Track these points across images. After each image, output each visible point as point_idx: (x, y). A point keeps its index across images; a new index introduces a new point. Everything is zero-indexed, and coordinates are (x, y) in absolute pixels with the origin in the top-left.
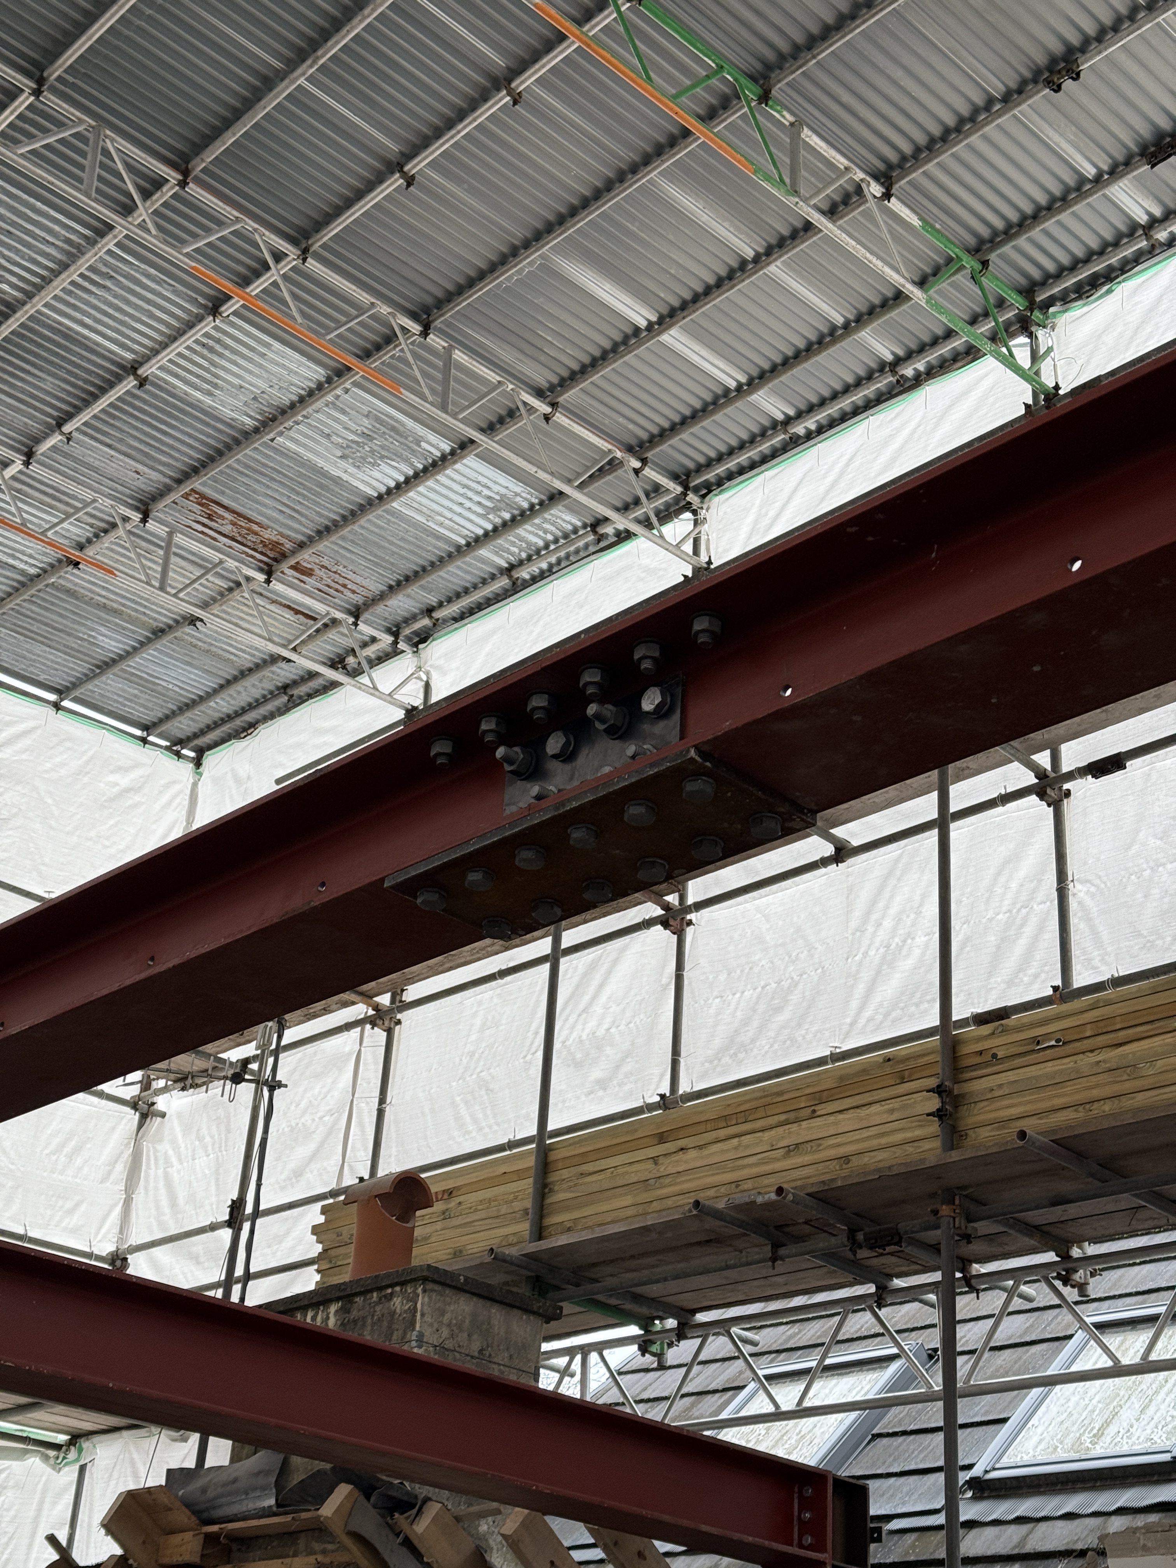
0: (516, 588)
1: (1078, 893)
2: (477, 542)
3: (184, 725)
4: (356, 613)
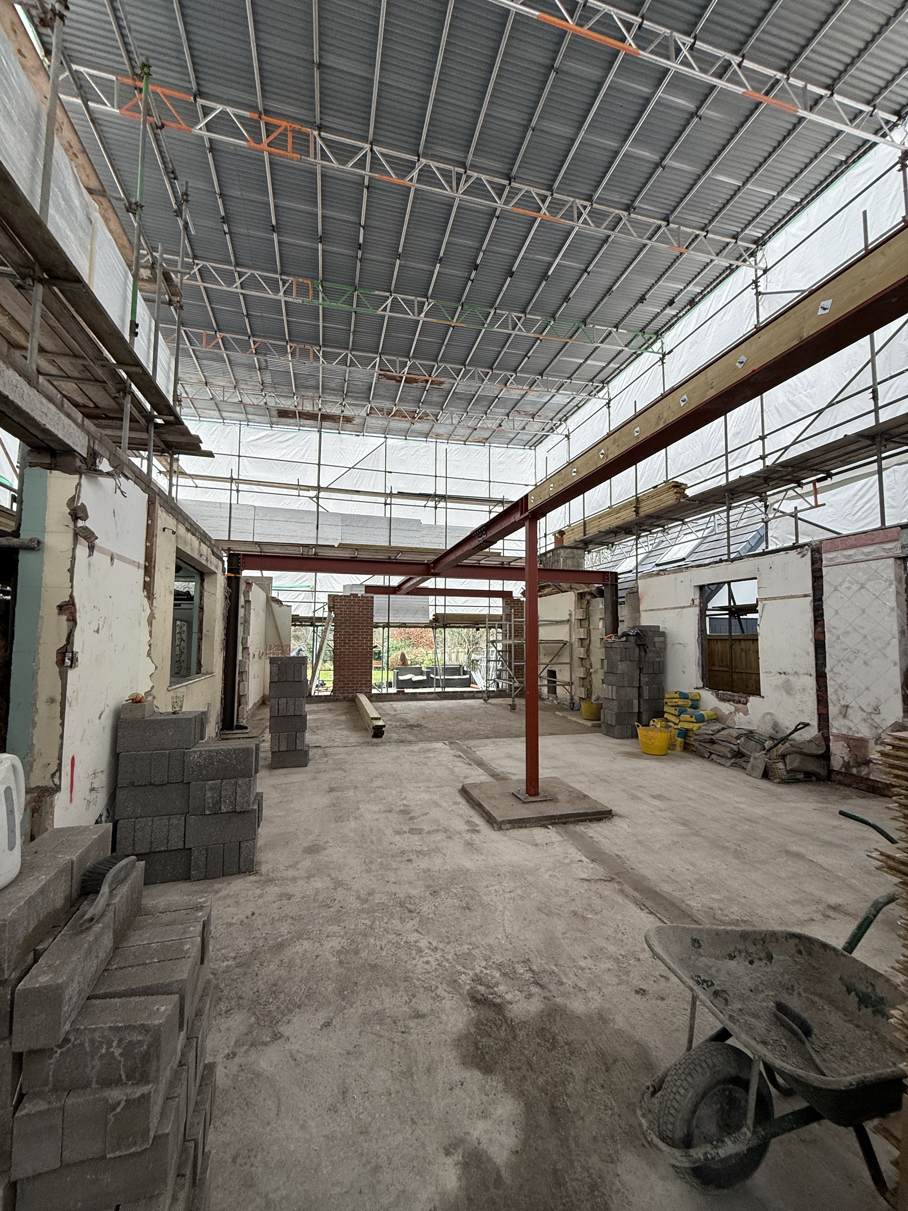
0: (579, 408)
1: (669, 460)
2: (568, 403)
3: (530, 444)
4: (552, 420)
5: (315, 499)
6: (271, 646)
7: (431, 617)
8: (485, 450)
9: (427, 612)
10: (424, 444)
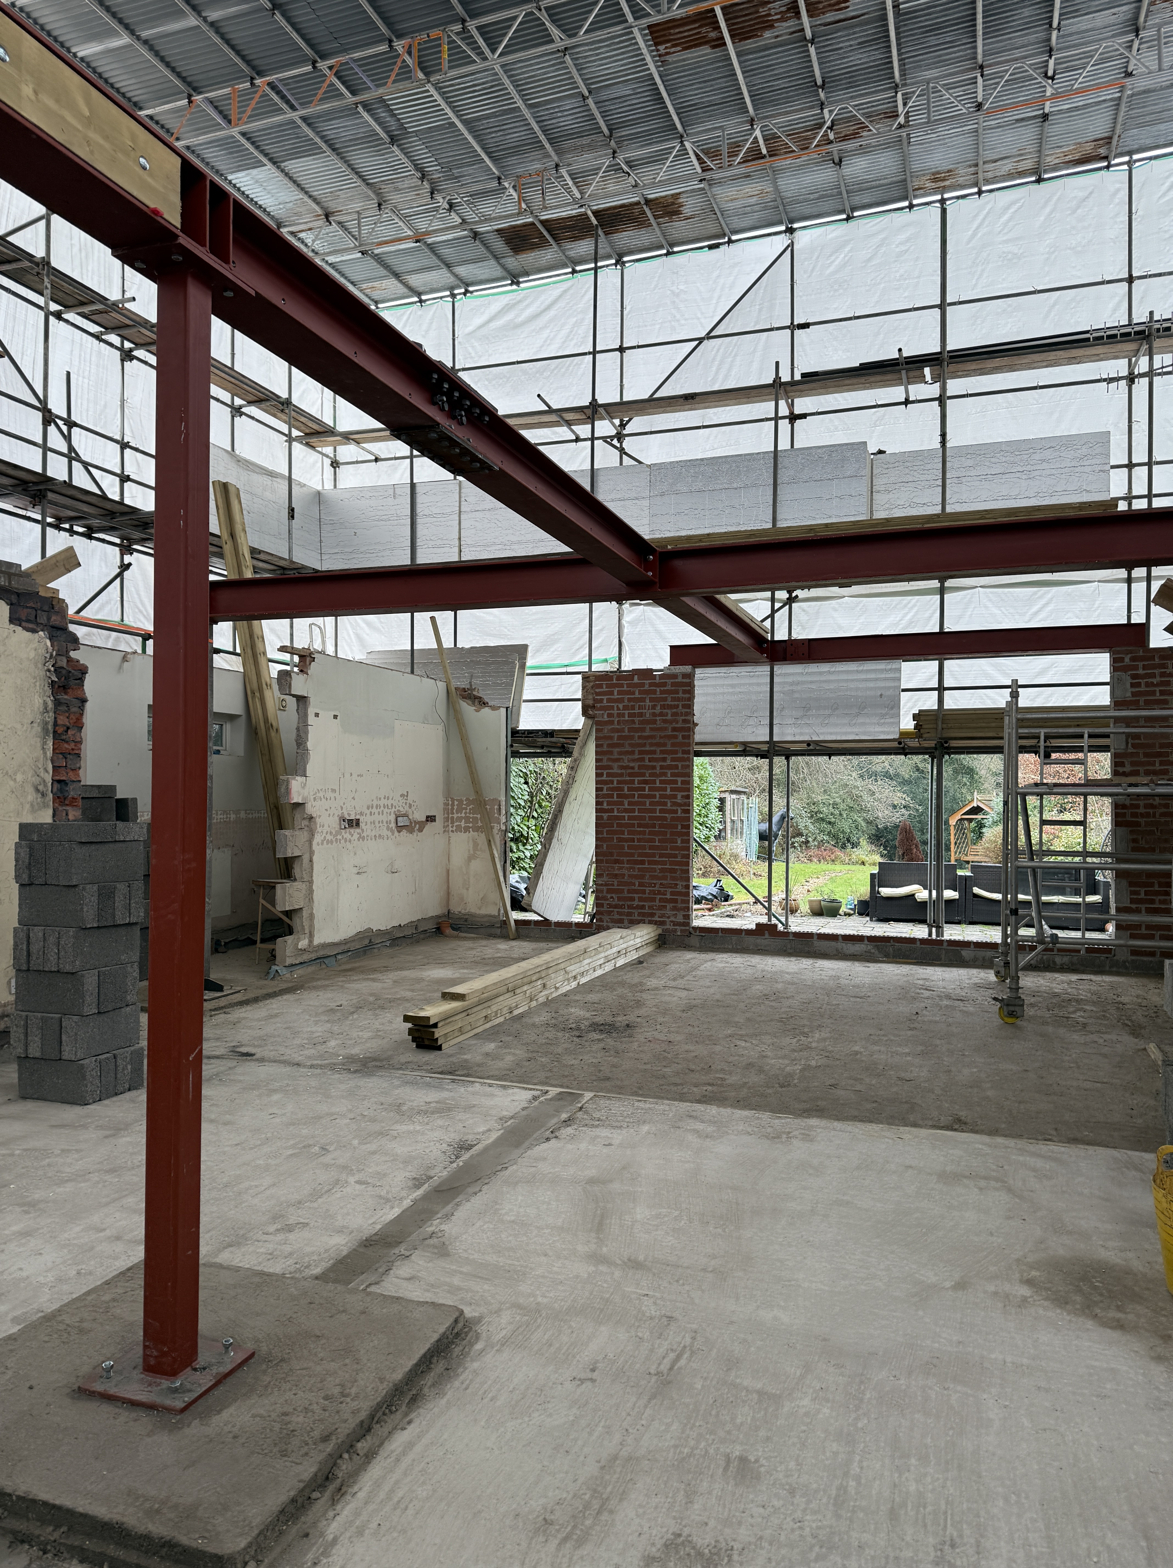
5: (615, 442)
6: (460, 801)
7: (907, 724)
8: (1116, 177)
9: (894, 706)
10: (906, 216)
